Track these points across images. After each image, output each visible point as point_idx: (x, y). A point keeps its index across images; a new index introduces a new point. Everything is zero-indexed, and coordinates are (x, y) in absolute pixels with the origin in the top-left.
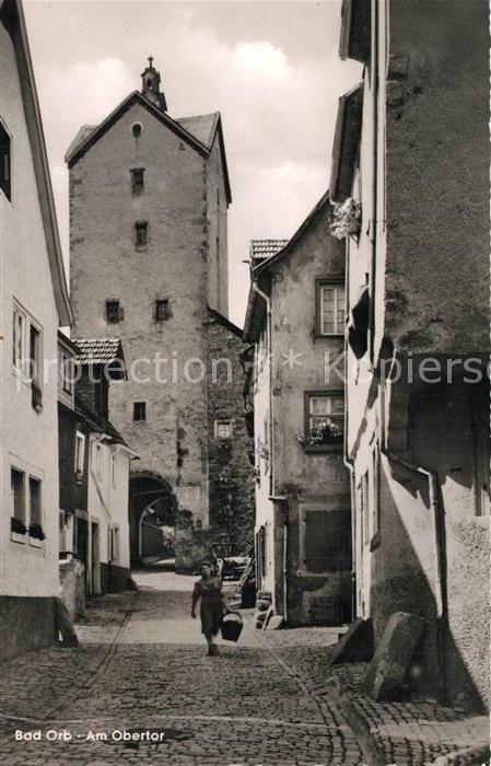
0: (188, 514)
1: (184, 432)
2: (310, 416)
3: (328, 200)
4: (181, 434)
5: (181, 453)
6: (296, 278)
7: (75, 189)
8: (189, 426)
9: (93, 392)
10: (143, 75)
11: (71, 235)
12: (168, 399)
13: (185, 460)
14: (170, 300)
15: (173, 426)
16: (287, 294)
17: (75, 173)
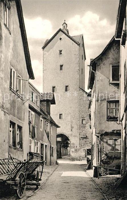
0: (73, 144)
1: (73, 122)
2: (108, 109)
3: (114, 38)
4: (72, 122)
5: (72, 127)
6: (104, 64)
7: (44, 56)
8: (74, 120)
9: (46, 107)
10: (63, 25)
11: (43, 69)
12: (68, 113)
13: (73, 129)
14: (69, 86)
15: (70, 120)
16: (101, 69)
17: (44, 52)
